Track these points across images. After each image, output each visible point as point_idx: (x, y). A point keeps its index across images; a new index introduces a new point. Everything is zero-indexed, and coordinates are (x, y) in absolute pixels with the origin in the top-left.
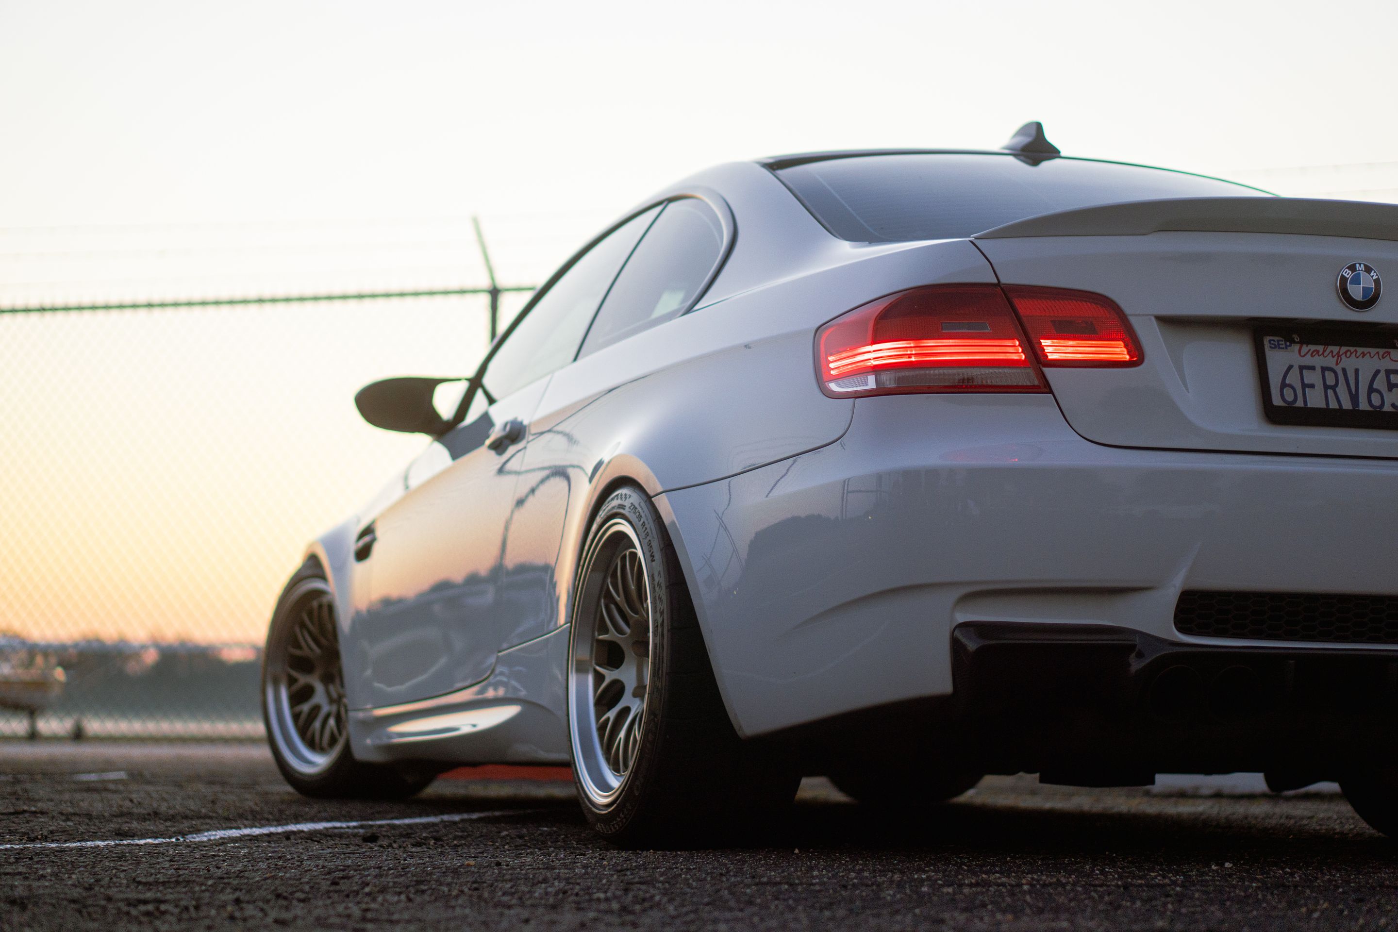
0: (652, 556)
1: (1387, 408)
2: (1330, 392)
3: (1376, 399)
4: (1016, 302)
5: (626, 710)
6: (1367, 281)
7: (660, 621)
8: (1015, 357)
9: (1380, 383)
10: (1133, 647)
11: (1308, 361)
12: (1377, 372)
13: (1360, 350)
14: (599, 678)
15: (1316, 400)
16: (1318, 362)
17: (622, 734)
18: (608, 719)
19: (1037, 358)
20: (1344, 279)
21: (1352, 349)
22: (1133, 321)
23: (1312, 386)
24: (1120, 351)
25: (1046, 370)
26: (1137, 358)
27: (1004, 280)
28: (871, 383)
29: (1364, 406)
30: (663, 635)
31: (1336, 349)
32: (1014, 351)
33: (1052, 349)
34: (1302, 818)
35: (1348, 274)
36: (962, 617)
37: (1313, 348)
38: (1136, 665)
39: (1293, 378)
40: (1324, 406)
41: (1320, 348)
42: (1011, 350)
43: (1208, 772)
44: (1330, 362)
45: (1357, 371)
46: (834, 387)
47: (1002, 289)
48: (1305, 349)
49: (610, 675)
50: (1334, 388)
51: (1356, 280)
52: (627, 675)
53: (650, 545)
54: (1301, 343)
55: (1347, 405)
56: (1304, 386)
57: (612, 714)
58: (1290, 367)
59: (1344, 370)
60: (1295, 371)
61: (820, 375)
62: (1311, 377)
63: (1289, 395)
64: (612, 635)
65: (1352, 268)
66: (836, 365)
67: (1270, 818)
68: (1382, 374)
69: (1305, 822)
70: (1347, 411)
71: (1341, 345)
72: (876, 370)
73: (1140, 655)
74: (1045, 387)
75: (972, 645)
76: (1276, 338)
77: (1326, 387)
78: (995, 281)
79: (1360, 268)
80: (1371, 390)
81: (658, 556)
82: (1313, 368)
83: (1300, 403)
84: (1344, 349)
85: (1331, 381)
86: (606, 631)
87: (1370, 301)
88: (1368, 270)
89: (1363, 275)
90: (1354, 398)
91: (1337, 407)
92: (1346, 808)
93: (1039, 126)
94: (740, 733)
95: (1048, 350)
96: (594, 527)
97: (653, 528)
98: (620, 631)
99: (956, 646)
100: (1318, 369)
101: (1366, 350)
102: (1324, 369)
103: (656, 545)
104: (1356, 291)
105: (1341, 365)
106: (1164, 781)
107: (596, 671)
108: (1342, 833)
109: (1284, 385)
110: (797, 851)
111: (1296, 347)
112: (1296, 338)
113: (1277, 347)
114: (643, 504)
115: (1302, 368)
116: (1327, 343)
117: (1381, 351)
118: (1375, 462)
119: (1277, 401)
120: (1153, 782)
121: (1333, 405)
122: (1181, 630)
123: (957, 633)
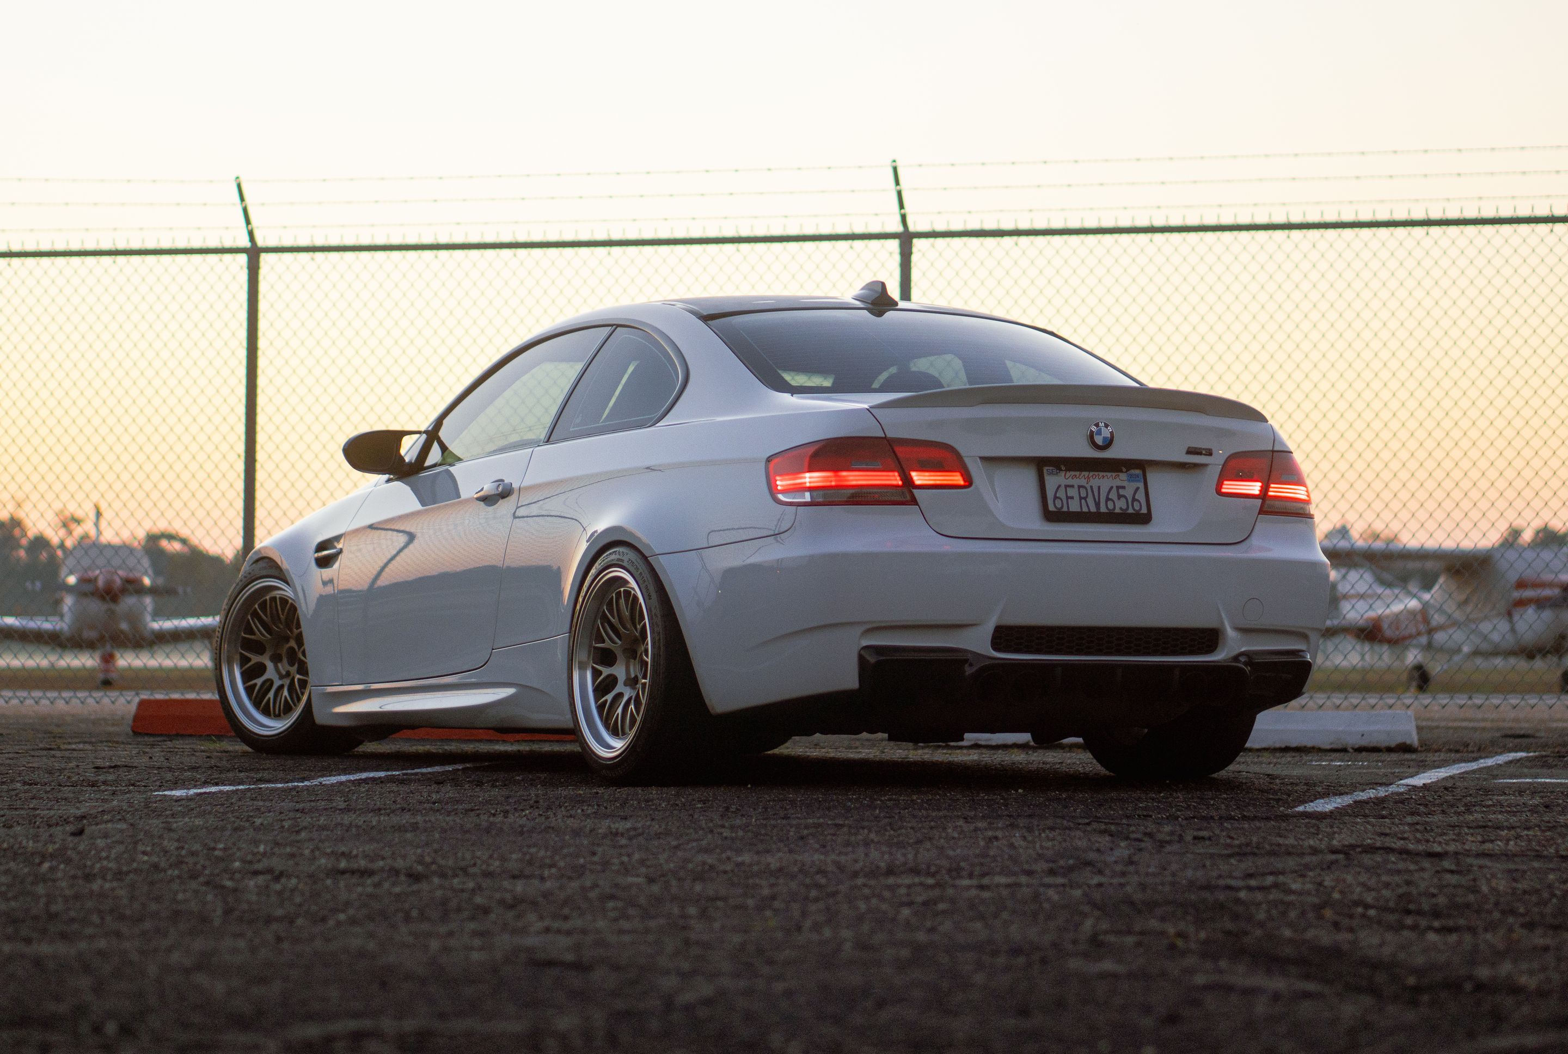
0: (649, 596)
1: (1117, 510)
2: (1083, 501)
3: (1110, 505)
4: (897, 449)
5: (620, 695)
6: (1106, 433)
7: (657, 638)
8: (894, 483)
9: (1113, 495)
10: (966, 661)
11: (1070, 482)
12: (1112, 488)
13: (1101, 474)
14: (596, 674)
15: (1074, 507)
16: (1076, 482)
17: (620, 711)
18: (606, 701)
19: (908, 483)
20: (1092, 432)
21: (1096, 473)
22: (967, 461)
23: (1072, 498)
24: (958, 479)
25: (915, 491)
26: (969, 482)
27: (889, 435)
28: (807, 497)
29: (1103, 509)
30: (659, 648)
31: (1086, 474)
32: (895, 479)
33: (918, 478)
34: (1055, 764)
35: (1094, 428)
36: (865, 643)
37: (1073, 473)
38: (969, 671)
39: (1061, 494)
40: (1079, 510)
41: (1077, 473)
42: (892, 478)
43: (993, 732)
44: (1083, 482)
45: (1099, 488)
46: (781, 497)
47: (888, 441)
48: (1068, 474)
49: (606, 671)
50: (1085, 498)
51: (1099, 433)
52: (619, 671)
53: (647, 587)
54: (1067, 470)
55: (1093, 509)
56: (1068, 498)
57: (609, 697)
58: (1059, 486)
59: (1091, 487)
60: (1062, 489)
61: (772, 490)
62: (1071, 492)
63: (1059, 504)
64: (607, 644)
65: (1097, 425)
66: (781, 483)
67: (1031, 764)
68: (1115, 489)
69: (1058, 766)
70: (1092, 513)
71: (1090, 471)
72: (810, 489)
73: (971, 665)
74: (914, 501)
75: (872, 659)
76: (1051, 468)
77: (1081, 498)
78: (884, 436)
79: (1101, 425)
80: (1108, 499)
81: (654, 596)
82: (1072, 486)
83: (1065, 509)
84: (1092, 474)
85: (1083, 494)
86: (603, 642)
87: (1108, 443)
88: (1106, 426)
89: (1103, 429)
90: (1098, 505)
91: (1087, 510)
92: (1087, 756)
93: (883, 285)
94: (712, 712)
95: (915, 478)
96: (593, 571)
97: (648, 576)
98: (613, 642)
99: (861, 659)
100: (1076, 486)
101: (1105, 474)
102: (1079, 487)
103: (652, 588)
104: (1099, 440)
105: (1090, 484)
106: (970, 738)
107: (593, 668)
108: (1084, 773)
109: (1055, 498)
110: (749, 786)
111: (1063, 473)
112: (1063, 468)
113: (1051, 473)
114: (639, 560)
115: (1066, 486)
116: (1080, 470)
117: (1114, 474)
118: (1110, 545)
119: (1051, 508)
120: (962, 739)
121: (1085, 509)
122: (995, 649)
123: (862, 652)
